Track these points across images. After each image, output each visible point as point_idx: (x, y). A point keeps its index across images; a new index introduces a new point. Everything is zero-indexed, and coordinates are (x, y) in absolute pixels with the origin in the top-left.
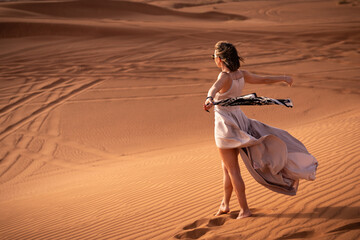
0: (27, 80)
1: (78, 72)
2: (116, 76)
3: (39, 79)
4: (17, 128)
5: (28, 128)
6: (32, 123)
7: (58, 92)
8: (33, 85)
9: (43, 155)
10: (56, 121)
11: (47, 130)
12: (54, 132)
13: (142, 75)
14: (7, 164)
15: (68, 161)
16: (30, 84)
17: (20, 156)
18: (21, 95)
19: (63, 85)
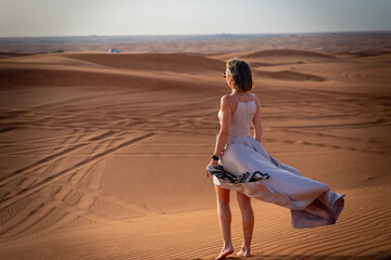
0: (76, 131)
1: (130, 125)
2: (169, 131)
3: (88, 130)
4: (57, 179)
5: (69, 180)
6: (74, 174)
7: (106, 144)
8: (81, 136)
9: (79, 209)
10: (99, 175)
11: (88, 183)
12: (95, 186)
13: (198, 131)
14: (39, 215)
15: (104, 216)
16: (78, 134)
17: (54, 208)
18: (66, 146)
19: (113, 137)
